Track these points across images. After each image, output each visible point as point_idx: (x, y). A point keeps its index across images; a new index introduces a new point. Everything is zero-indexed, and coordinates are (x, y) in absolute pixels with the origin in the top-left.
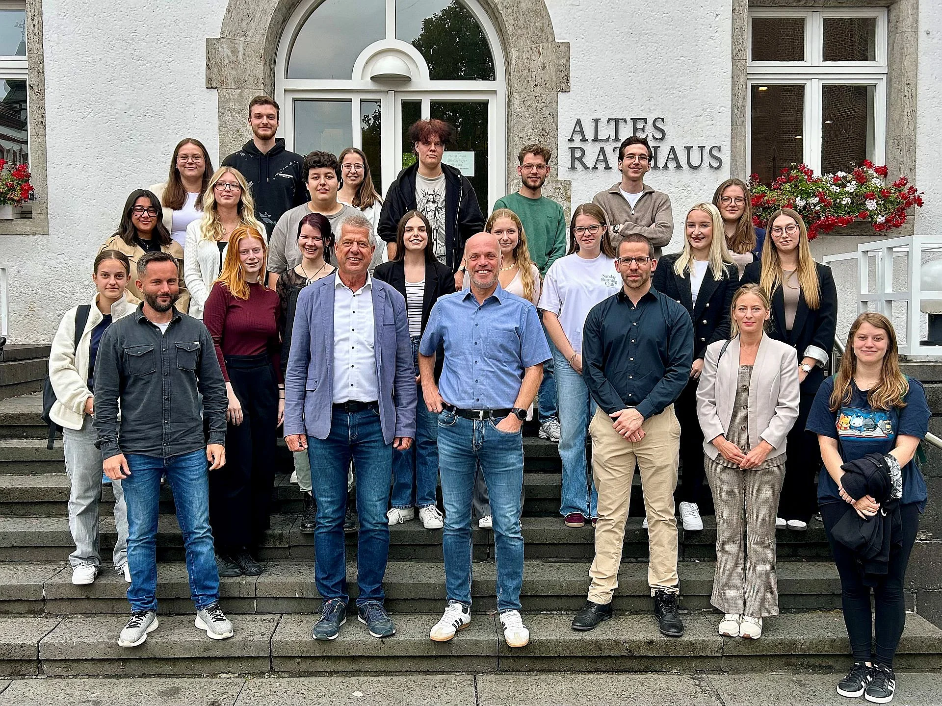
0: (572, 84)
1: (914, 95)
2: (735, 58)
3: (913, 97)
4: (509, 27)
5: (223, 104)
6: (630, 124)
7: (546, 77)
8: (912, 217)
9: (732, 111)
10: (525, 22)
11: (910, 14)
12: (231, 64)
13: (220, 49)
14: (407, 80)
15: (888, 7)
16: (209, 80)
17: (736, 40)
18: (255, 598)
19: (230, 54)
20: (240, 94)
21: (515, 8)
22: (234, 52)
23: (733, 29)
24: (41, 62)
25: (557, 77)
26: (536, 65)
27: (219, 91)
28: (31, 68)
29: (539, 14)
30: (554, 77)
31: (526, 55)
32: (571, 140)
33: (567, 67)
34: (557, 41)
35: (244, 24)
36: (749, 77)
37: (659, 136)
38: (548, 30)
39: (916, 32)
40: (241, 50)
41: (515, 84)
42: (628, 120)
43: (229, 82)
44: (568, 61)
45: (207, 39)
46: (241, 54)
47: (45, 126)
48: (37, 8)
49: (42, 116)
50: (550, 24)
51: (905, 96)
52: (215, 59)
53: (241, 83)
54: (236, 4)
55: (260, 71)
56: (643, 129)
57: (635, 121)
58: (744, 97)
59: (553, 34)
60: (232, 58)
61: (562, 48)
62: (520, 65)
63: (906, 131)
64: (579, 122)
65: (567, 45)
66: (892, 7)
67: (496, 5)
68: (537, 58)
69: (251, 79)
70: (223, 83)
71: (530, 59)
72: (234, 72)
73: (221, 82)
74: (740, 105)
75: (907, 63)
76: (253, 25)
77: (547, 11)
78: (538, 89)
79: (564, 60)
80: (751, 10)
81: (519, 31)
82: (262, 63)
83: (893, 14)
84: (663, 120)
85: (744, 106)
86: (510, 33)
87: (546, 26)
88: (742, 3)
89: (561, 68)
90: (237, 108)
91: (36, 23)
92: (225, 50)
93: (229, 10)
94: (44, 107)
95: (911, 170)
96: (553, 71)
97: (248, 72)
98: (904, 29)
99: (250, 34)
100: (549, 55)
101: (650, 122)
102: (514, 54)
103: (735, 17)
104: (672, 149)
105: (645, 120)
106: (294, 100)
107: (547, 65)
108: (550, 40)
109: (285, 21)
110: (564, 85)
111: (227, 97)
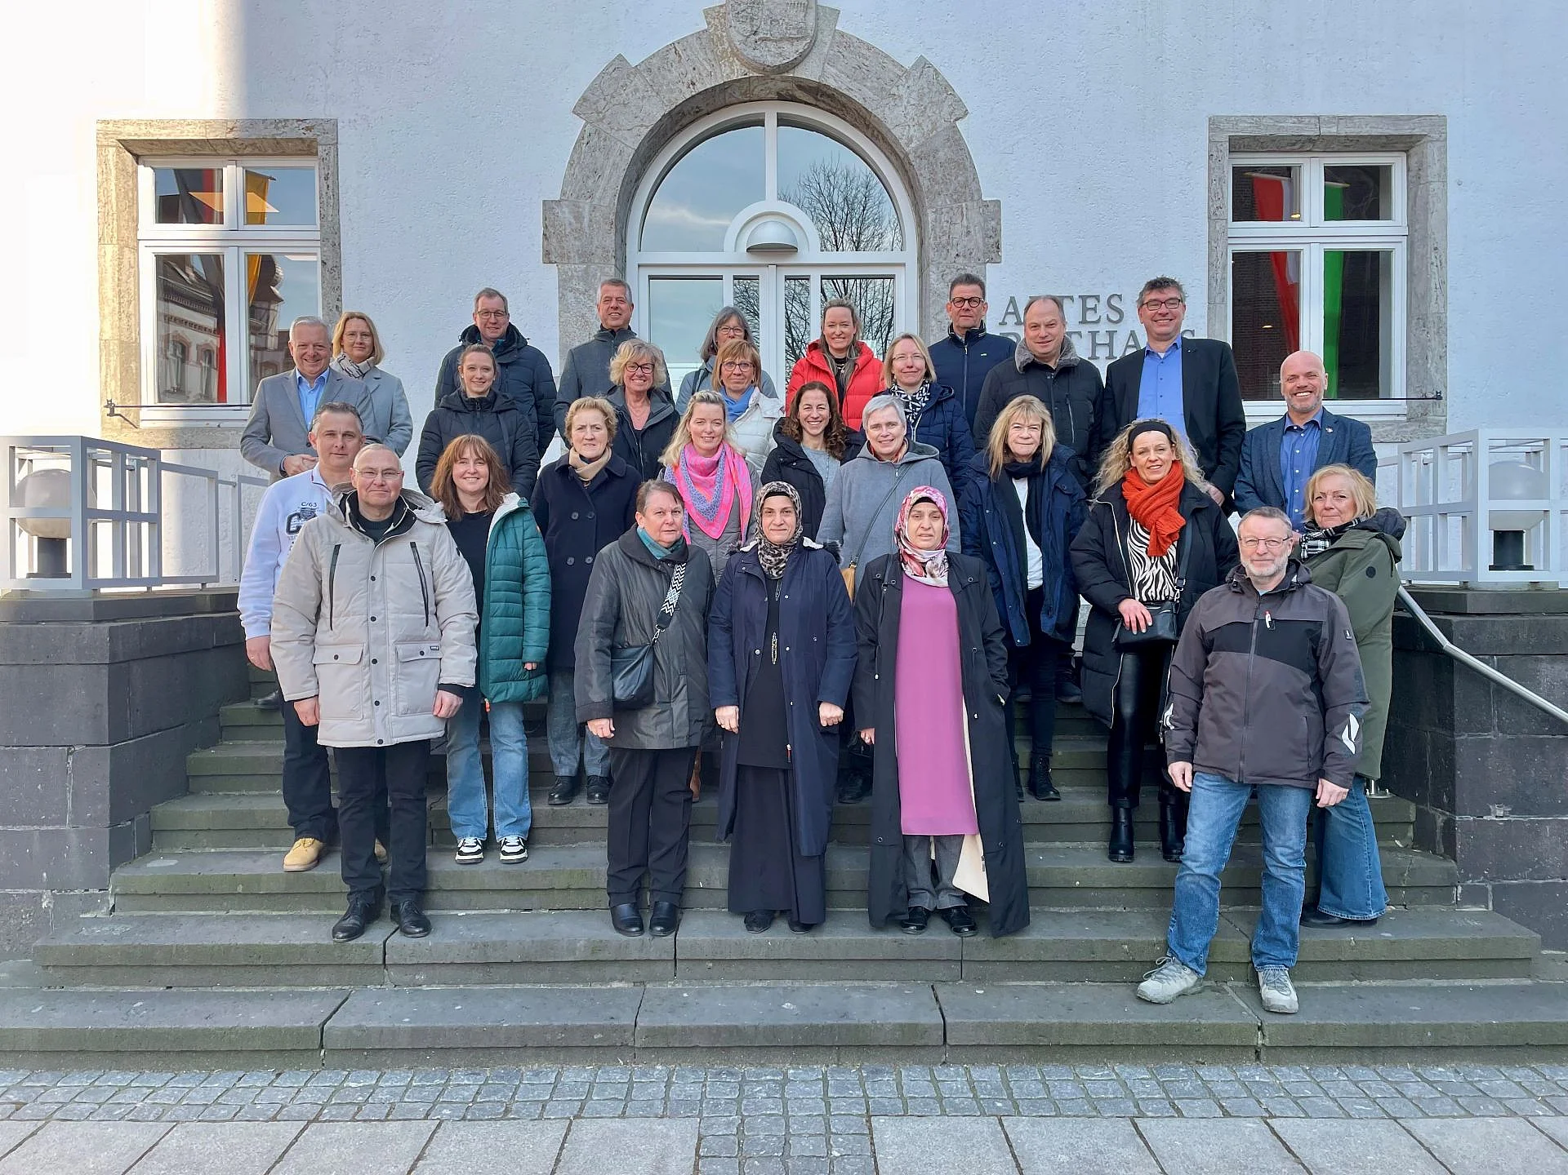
0: (1003, 253)
1: (1443, 261)
2: (1213, 217)
3: (1442, 265)
4: (925, 183)
5: (564, 283)
6: (1078, 303)
7: (971, 245)
8: (1444, 418)
9: (1209, 284)
10: (945, 176)
11: (1437, 158)
12: (574, 233)
13: (560, 214)
14: (791, 250)
15: (1406, 151)
16: (547, 253)
17: (1213, 195)
19: (573, 221)
20: (586, 271)
21: (931, 158)
22: (578, 217)
23: (1210, 180)
24: (337, 232)
25: (985, 245)
26: (958, 229)
27: (559, 266)
28: (324, 240)
29: (961, 166)
30: (981, 246)
31: (945, 217)
32: (1003, 323)
33: (997, 231)
34: (984, 199)
35: (590, 182)
36: (1230, 241)
37: (1115, 317)
38: (973, 186)
39: (1445, 182)
40: (586, 214)
41: (932, 254)
42: (1076, 297)
43: (572, 255)
44: (999, 223)
45: (544, 201)
46: (586, 221)
48: (332, 164)
49: (338, 300)
50: (975, 179)
51: (1432, 263)
52: (553, 226)
53: (586, 257)
54: (579, 158)
55: (610, 241)
56: (1094, 309)
57: (1084, 298)
58: (1225, 268)
59: (979, 190)
60: (576, 225)
61: (991, 207)
62: (938, 230)
63: (1433, 308)
64: (1012, 301)
65: (997, 204)
66: (1411, 151)
67: (907, 155)
68: (959, 221)
69: (599, 251)
70: (564, 258)
71: (950, 222)
72: (578, 243)
73: (562, 255)
74: (1219, 277)
75: (1433, 221)
76: (602, 183)
77: (971, 162)
78: (960, 260)
79: (993, 223)
80: (1231, 156)
81: (937, 187)
82: (613, 230)
83: (1414, 160)
84: (1120, 297)
85: (1224, 279)
86: (925, 189)
87: (970, 180)
88: (1222, 148)
89: (990, 233)
90: (581, 288)
91: (330, 182)
92: (565, 214)
93: (571, 164)
95: (1441, 357)
96: (979, 237)
97: (596, 243)
98: (1430, 179)
99: (598, 195)
100: (976, 217)
101: (1103, 299)
102: (931, 217)
103: (1213, 165)
104: (1133, 334)
105: (1097, 298)
106: (651, 278)
107: (972, 230)
108: (976, 197)
109: (638, 179)
110: (993, 255)
111: (570, 274)
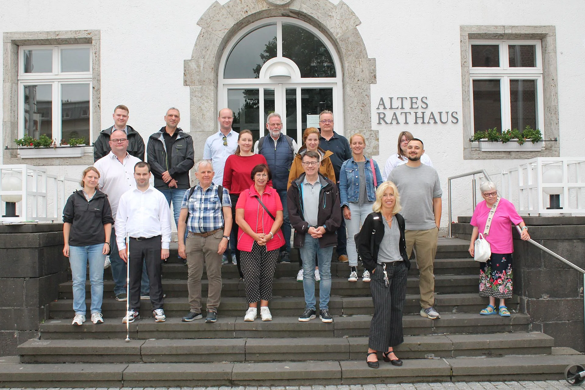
0: (377, 80)
1: (556, 85)
2: (463, 65)
3: (556, 86)
4: (343, 51)
5: (192, 93)
6: (409, 100)
7: (364, 76)
8: (558, 149)
9: (463, 93)
10: (352, 48)
11: (552, 43)
12: (197, 73)
13: (191, 65)
14: (290, 77)
15: (541, 39)
16: (185, 81)
17: (463, 57)
18: (234, 331)
19: (196, 68)
20: (202, 88)
21: (346, 41)
22: (199, 66)
23: (462, 51)
24: (99, 75)
25: (370, 76)
26: (358, 70)
27: (190, 87)
28: (94, 78)
29: (359, 44)
30: (368, 77)
31: (353, 65)
32: (378, 108)
33: (375, 70)
34: (369, 57)
35: (203, 52)
36: (471, 75)
37: (424, 106)
38: (364, 52)
39: (555, 53)
40: (202, 65)
41: (347, 80)
42: (408, 98)
43: (196, 82)
44: (375, 67)
45: (184, 61)
46: (202, 68)
47: (100, 108)
48: (98, 48)
49: (99, 103)
50: (365, 49)
51: (552, 86)
52: (188, 70)
53: (202, 82)
54: (199, 42)
55: (212, 76)
56: (416, 103)
57: (411, 98)
58: (469, 86)
59: (367, 54)
60: (197, 70)
61: (372, 61)
62: (350, 70)
63: (553, 104)
64: (382, 99)
65: (374, 59)
66: (543, 39)
67: (336, 39)
68: (358, 67)
69: (207, 80)
71: (355, 67)
72: (198, 77)
73: (192, 82)
74: (466, 90)
75: (552, 68)
76: (209, 52)
77: (363, 43)
78: (359, 82)
79: (373, 67)
80: (470, 41)
81: (349, 52)
82: (213, 71)
83: (544, 43)
84: (426, 98)
85: (469, 91)
86: (344, 53)
87: (363, 50)
88: (466, 38)
89: (372, 71)
90: (200, 96)
91: (97, 55)
92: (193, 65)
93: (196, 45)
94: (100, 98)
95: (556, 124)
96: (367, 73)
97: (206, 77)
98: (549, 51)
99: (207, 57)
100: (365, 65)
101: (420, 99)
102: (346, 65)
103: (462, 45)
104: (432, 113)
105: (417, 98)
106: (228, 90)
107: (364, 70)
108: (365, 57)
109: (224, 49)
110: (373, 81)
111: (195, 90)
